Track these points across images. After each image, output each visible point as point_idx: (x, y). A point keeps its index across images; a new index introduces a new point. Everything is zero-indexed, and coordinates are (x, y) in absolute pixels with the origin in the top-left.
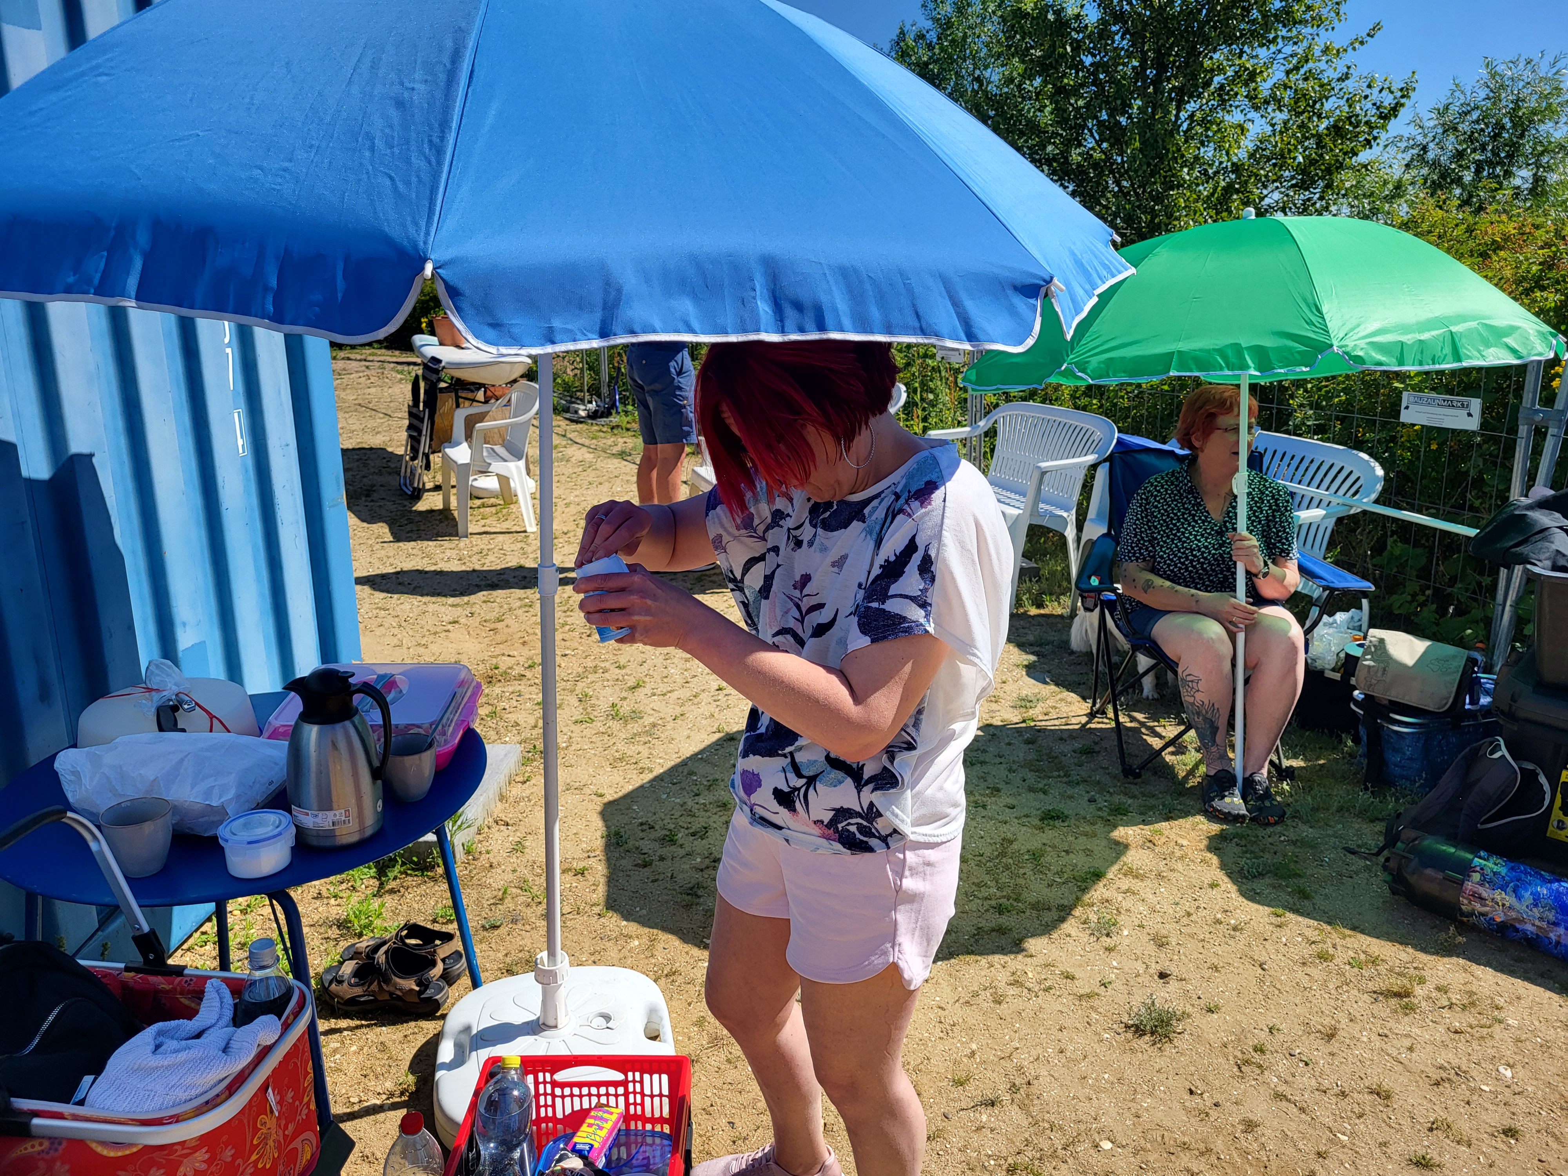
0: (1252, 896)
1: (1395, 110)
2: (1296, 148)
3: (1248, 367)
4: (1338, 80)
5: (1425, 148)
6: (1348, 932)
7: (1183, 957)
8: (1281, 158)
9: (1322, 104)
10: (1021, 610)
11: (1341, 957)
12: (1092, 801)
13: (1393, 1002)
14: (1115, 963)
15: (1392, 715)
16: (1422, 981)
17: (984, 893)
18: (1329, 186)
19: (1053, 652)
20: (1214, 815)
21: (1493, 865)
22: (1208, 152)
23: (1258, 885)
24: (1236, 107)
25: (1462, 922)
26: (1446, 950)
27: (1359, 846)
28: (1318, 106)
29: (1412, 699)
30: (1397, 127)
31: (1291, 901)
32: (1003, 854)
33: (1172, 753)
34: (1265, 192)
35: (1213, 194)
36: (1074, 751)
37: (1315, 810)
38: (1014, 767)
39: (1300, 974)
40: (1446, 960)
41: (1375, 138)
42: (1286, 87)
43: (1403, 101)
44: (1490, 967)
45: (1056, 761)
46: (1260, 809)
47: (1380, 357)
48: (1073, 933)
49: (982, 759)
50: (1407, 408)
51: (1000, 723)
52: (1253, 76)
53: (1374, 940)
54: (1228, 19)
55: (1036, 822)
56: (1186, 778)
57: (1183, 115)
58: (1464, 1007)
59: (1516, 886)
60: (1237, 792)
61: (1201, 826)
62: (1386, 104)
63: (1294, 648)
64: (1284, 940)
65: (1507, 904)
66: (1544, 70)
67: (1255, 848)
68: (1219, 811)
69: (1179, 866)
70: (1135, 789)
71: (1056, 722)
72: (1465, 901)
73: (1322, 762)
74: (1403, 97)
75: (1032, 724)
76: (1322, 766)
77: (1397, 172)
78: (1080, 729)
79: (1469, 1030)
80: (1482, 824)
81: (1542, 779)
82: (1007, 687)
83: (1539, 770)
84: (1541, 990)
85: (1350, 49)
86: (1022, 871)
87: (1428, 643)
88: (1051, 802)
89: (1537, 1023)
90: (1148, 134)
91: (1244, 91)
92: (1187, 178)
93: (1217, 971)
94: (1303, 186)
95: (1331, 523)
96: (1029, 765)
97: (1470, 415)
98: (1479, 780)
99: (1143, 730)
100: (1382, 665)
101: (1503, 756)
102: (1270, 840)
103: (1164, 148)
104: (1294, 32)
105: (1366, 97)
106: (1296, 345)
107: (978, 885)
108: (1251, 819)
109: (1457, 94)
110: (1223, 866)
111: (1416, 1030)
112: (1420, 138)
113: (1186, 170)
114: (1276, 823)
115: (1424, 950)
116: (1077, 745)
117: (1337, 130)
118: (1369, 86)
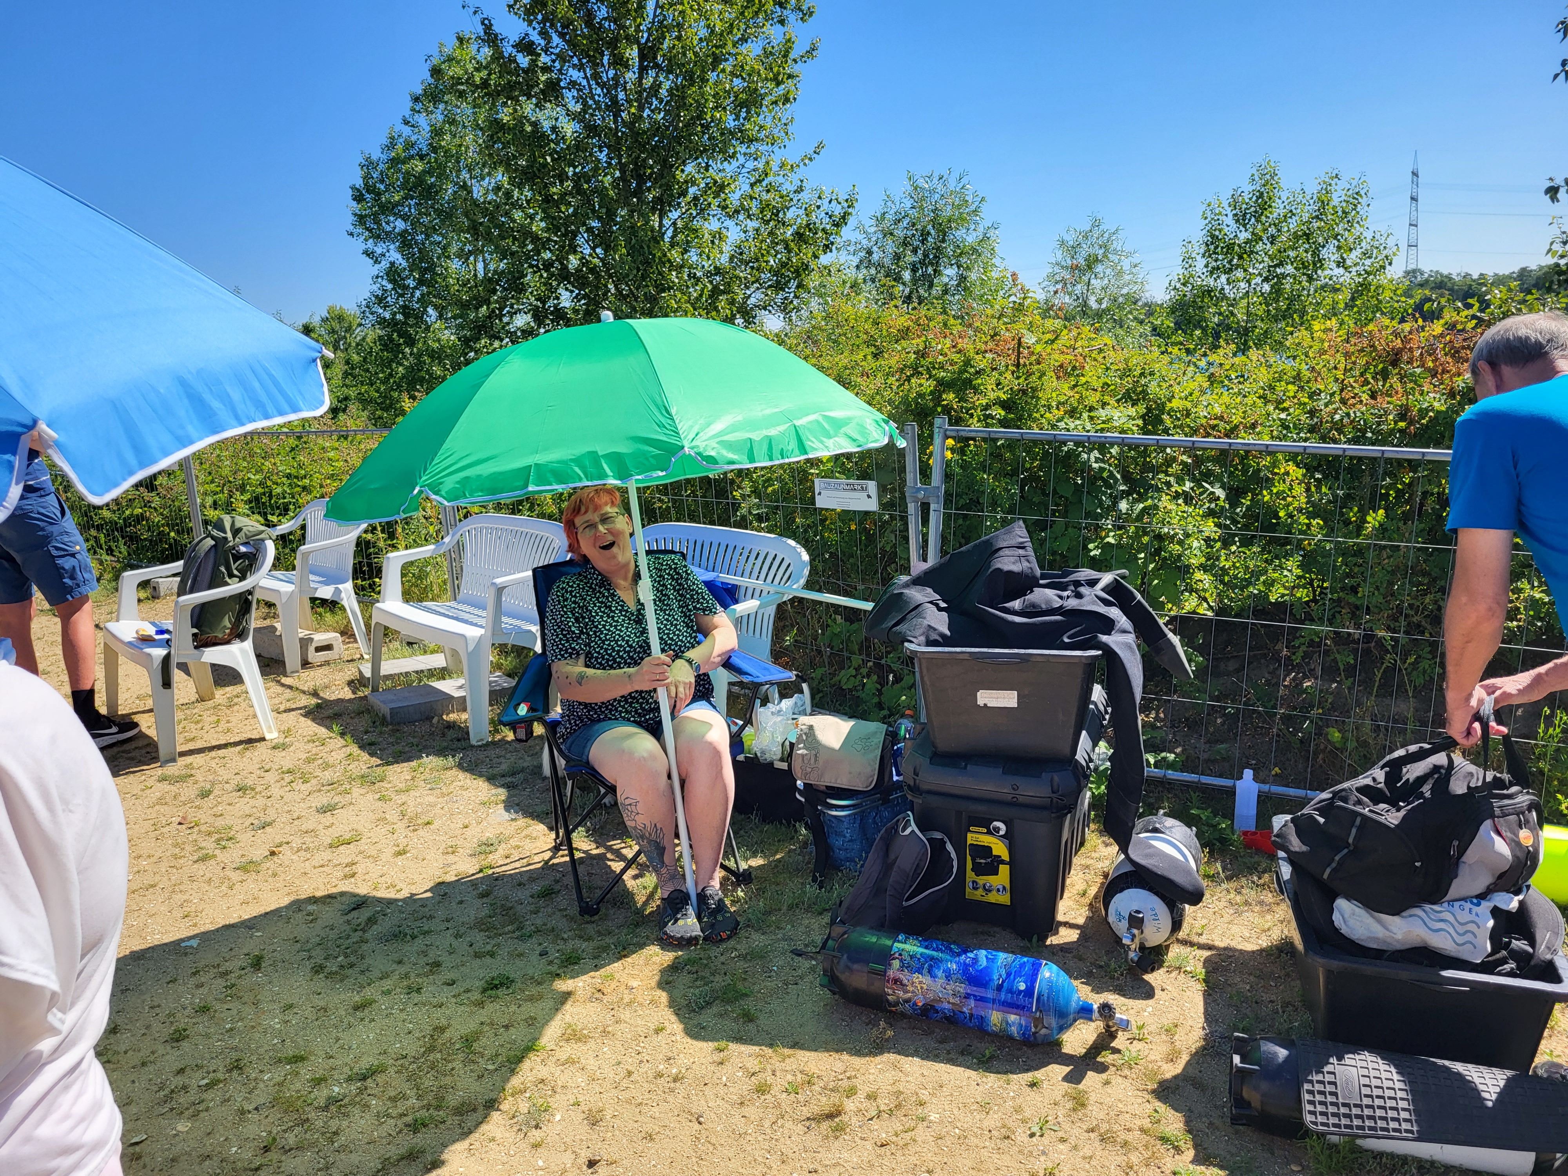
0: (696, 1032)
1: (844, 217)
2: (768, 252)
3: (607, 476)
4: (795, 192)
5: (870, 252)
6: (787, 1051)
7: (617, 1132)
8: (755, 262)
9: (785, 214)
10: (498, 737)
11: (779, 1083)
12: (543, 954)
13: (825, 1125)
14: (540, 1163)
15: (829, 801)
16: (851, 1092)
17: (401, 1107)
18: (799, 286)
19: (526, 780)
20: (668, 942)
21: (910, 947)
22: (693, 256)
23: (707, 1017)
24: (714, 216)
25: (891, 1011)
26: (877, 1048)
27: (806, 946)
28: (781, 215)
29: (843, 782)
30: (847, 233)
31: (736, 1027)
32: (431, 1049)
33: (635, 877)
34: (748, 292)
35: (701, 295)
36: (532, 897)
37: (768, 913)
38: (462, 930)
39: (737, 1120)
40: (878, 1059)
41: (832, 243)
42: (751, 198)
43: (850, 210)
44: (917, 1056)
45: (511, 912)
46: (712, 926)
47: (731, 456)
48: (498, 1135)
49: (426, 928)
50: (820, 494)
51: (454, 879)
52: (722, 188)
53: (813, 1054)
54: (690, 135)
55: (476, 996)
56: (646, 903)
57: (667, 222)
58: (891, 1113)
59: (931, 966)
60: (691, 911)
61: (654, 959)
62: (836, 213)
63: (717, 754)
64: (724, 1079)
65: (925, 987)
66: (952, 185)
67: (706, 973)
68: (672, 937)
69: (626, 1015)
70: (591, 929)
71: (517, 865)
72: (890, 991)
73: (778, 857)
74: (849, 207)
75: (490, 872)
76: (779, 860)
77: (851, 273)
78: (542, 868)
79: (894, 1139)
80: (907, 900)
81: (949, 847)
82: (468, 832)
83: (946, 839)
84: (960, 1070)
85: (801, 164)
86: (450, 1066)
87: (851, 723)
88: (495, 967)
89: (956, 1111)
90: (634, 241)
91: (715, 202)
92: (677, 281)
93: (652, 1139)
94: (779, 287)
95: (771, 610)
96: (482, 925)
97: (869, 496)
98: (897, 858)
99: (609, 856)
100: (813, 752)
101: (913, 831)
102: (722, 959)
103: (650, 253)
104: (752, 149)
105: (818, 207)
106: (652, 449)
107: (393, 1099)
108: (704, 939)
109: (889, 203)
110: (672, 1004)
111: (845, 1155)
112: (865, 242)
113: (674, 273)
114: (729, 938)
115: (858, 1053)
116: (536, 888)
117: (799, 236)
118: (820, 198)
